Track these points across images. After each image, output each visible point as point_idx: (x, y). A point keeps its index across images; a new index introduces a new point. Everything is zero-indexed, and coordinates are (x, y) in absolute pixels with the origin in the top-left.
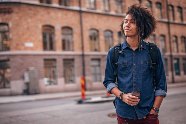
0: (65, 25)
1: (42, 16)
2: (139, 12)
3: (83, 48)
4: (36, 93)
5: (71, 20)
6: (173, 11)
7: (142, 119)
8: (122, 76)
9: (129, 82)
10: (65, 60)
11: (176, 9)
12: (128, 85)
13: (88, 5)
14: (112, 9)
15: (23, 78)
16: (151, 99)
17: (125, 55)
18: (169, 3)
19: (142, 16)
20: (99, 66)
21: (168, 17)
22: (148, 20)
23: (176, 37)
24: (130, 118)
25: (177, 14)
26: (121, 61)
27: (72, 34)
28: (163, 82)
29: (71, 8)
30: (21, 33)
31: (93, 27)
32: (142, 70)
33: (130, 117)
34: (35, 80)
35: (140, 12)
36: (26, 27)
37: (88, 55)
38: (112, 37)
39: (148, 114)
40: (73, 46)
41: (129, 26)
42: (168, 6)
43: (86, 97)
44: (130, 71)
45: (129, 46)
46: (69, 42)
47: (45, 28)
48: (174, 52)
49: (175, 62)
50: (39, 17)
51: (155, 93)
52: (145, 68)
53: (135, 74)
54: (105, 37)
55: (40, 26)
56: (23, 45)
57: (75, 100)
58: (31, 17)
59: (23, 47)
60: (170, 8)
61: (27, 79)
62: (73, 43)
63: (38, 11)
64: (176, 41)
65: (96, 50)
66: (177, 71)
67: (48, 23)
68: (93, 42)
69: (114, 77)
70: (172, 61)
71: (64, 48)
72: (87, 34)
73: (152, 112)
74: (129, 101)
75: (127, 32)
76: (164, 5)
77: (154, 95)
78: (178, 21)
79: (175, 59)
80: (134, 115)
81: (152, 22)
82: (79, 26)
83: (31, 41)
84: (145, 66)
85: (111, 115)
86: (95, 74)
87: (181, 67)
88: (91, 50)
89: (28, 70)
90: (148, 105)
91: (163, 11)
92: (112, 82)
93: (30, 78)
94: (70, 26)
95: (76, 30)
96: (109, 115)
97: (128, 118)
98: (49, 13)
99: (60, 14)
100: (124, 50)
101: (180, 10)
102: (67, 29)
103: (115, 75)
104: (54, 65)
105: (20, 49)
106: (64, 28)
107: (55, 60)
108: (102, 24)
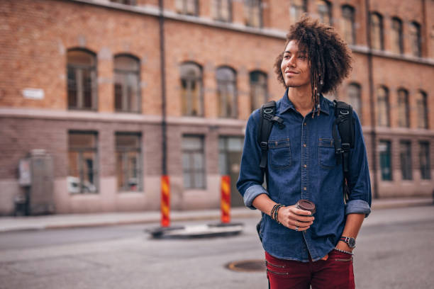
0: (123, 49)
1: (68, 24)
2: (314, 36)
3: (163, 107)
4: (47, 213)
5: (139, 37)
6: (382, 26)
7: (320, 260)
8: (277, 170)
9: (292, 183)
10: (118, 134)
11: (388, 23)
12: (290, 190)
13: (179, 5)
14: (236, 16)
15: (16, 174)
16: (338, 219)
17: (285, 126)
18: (372, 9)
19: (319, 43)
20: (202, 151)
21: (369, 42)
22: (333, 53)
23: (386, 89)
24: (295, 259)
25: (391, 36)
26: (276, 137)
27: (138, 73)
28: (365, 184)
29: (139, 8)
30: (14, 65)
31: (191, 58)
32: (320, 157)
33: (296, 256)
34: (46, 180)
35: (317, 35)
36: (26, 50)
37: (176, 125)
38: (235, 83)
39: (331, 249)
40: (140, 101)
41: (294, 65)
42: (369, 14)
43: (172, 225)
44: (296, 159)
45: (294, 107)
46: (130, 90)
47: (73, 53)
48: (380, 125)
49: (382, 148)
50: (60, 27)
51: (346, 207)
52: (327, 153)
53: (305, 166)
54: (219, 82)
55: (62, 50)
56: (19, 93)
57: (147, 231)
58: (41, 28)
59: (19, 100)
60: (375, 19)
61: (25, 178)
62: (140, 93)
63: (57, 14)
64: (387, 99)
65: (194, 114)
66: (386, 171)
67: (82, 44)
68: (188, 92)
69: (259, 172)
70: (374, 145)
71: (118, 106)
72: (174, 74)
73: (341, 246)
74: (293, 222)
75: (290, 77)
76: (361, 11)
77: (345, 213)
78: (391, 51)
79: (382, 141)
80: (304, 253)
81: (341, 58)
82: (158, 53)
83: (39, 86)
84: (326, 149)
85: (232, 266)
86: (190, 172)
87: (396, 161)
88: (184, 114)
89: (28, 156)
90: (333, 232)
91: (358, 25)
92: (256, 184)
93: (33, 175)
94: (135, 52)
95: (150, 63)
96: (227, 266)
97: (291, 259)
98: (84, 19)
99: (112, 22)
100: (283, 116)
101: (397, 25)
102: (128, 59)
103: (262, 169)
104: (93, 145)
105: (10, 105)
106: (118, 57)
107: (95, 133)
108: (212, 52)
